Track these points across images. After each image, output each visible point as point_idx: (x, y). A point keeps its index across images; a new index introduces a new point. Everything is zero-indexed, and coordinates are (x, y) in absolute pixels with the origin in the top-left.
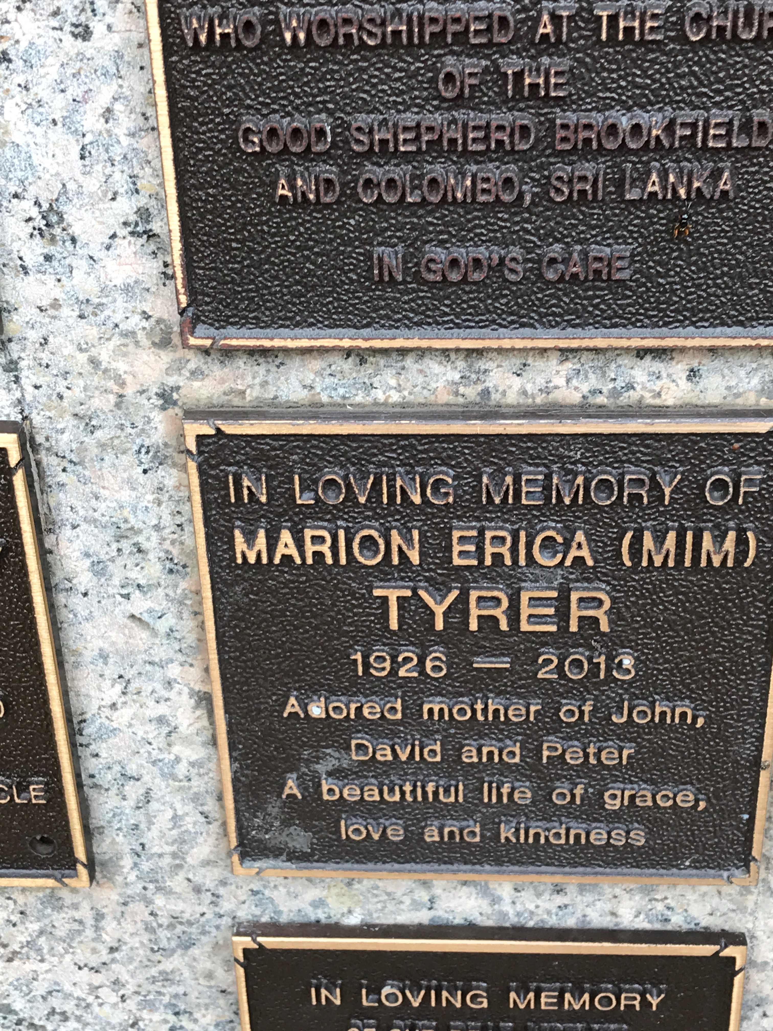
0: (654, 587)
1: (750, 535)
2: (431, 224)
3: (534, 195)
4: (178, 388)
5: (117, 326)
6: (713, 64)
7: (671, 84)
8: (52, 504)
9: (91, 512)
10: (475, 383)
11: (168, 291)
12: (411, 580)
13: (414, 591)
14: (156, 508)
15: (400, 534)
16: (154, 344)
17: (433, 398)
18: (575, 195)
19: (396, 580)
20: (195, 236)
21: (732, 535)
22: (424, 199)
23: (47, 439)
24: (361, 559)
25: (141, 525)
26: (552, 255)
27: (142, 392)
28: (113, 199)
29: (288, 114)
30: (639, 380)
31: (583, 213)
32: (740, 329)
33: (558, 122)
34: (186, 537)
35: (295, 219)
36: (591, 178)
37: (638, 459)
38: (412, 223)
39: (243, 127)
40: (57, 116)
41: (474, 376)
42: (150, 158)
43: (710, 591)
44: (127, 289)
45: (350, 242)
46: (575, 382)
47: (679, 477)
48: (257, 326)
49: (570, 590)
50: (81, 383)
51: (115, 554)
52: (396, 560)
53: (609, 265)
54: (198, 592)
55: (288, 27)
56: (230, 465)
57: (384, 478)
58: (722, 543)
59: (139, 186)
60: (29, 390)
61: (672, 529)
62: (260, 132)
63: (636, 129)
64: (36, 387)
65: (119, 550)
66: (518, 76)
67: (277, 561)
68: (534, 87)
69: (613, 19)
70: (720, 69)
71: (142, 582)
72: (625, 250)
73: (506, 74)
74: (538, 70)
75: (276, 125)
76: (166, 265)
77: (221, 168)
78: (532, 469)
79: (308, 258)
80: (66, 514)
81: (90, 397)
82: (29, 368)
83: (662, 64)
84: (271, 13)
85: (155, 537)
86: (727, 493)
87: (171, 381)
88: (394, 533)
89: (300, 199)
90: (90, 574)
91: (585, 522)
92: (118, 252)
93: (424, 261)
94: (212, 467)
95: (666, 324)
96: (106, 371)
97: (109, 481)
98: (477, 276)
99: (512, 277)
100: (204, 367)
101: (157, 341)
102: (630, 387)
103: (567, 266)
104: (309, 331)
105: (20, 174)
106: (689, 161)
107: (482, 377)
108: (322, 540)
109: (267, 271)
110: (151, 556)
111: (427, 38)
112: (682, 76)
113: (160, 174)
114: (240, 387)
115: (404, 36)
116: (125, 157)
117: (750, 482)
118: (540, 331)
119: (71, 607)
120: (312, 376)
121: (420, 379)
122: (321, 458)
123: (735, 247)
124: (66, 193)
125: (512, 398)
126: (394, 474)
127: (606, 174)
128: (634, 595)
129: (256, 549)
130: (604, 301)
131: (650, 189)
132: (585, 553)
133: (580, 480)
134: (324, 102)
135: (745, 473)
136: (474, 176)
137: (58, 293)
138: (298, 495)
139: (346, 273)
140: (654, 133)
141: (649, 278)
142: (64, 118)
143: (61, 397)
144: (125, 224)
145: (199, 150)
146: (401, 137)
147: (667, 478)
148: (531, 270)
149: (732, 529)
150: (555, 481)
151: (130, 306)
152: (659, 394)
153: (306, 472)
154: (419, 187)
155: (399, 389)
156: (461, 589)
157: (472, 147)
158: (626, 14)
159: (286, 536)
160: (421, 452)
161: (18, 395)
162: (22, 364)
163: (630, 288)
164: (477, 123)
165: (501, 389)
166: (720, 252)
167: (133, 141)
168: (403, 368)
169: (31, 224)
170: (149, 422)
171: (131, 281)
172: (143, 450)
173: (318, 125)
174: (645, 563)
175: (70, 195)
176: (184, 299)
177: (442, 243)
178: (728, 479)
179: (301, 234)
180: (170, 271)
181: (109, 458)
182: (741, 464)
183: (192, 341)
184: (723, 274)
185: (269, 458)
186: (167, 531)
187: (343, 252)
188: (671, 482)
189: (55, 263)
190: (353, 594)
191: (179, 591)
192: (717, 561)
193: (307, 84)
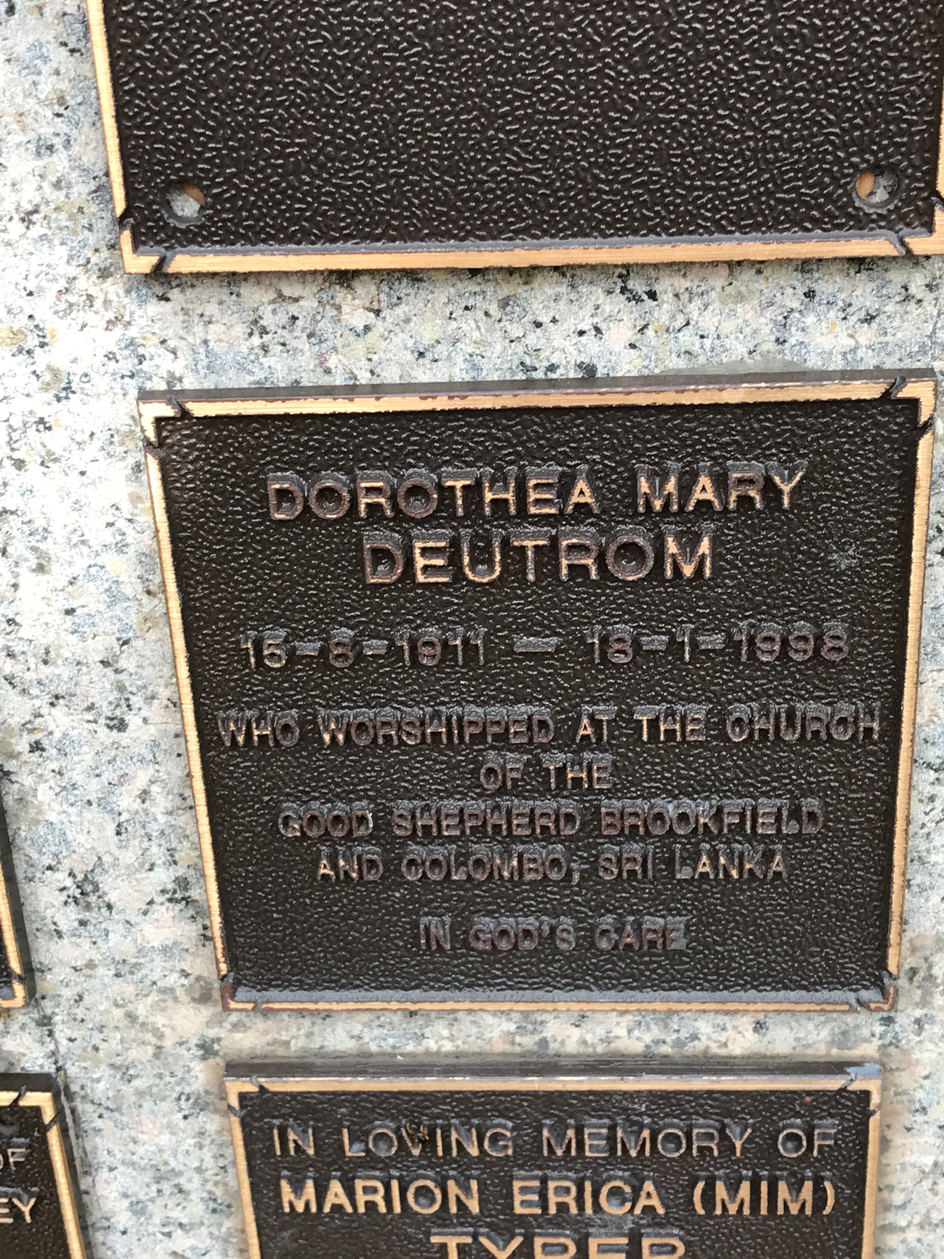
0: (731, 1231)
1: (828, 1185)
2: (478, 896)
3: (582, 872)
4: (219, 1040)
5: (154, 983)
6: (758, 758)
7: (717, 776)
8: (88, 1148)
9: (129, 1156)
10: (532, 1033)
11: (208, 951)
12: (471, 1225)
13: (475, 1236)
14: (197, 1152)
15: (458, 1183)
16: (194, 1000)
17: (488, 1048)
18: (625, 875)
19: (455, 1226)
20: (236, 907)
21: (808, 1186)
22: (469, 876)
23: (82, 1088)
24: (416, 1208)
25: (182, 1168)
26: (604, 927)
27: (181, 1044)
28: (151, 869)
29: (329, 801)
30: (703, 1030)
31: (634, 887)
32: (804, 992)
33: (603, 810)
34: (230, 1179)
35: (338, 892)
36: (640, 859)
37: (706, 1111)
38: (457, 895)
39: (283, 815)
40: (93, 797)
41: (530, 1027)
42: (188, 832)
43: (791, 1235)
44: (166, 951)
45: (396, 912)
46: (636, 1033)
47: (749, 1131)
48: (301, 988)
49: (641, 1235)
50: (118, 1036)
51: (154, 1194)
52: (453, 1209)
53: (664, 936)
54: (243, 1231)
55: (327, 728)
56: (276, 1117)
57: (439, 1131)
58: (799, 1191)
59: (177, 857)
60: (65, 1042)
61: (746, 1178)
62: (300, 818)
63: (683, 817)
64: (71, 1040)
65: (159, 1191)
66: (561, 772)
67: (327, 1209)
68: (577, 781)
69: (654, 724)
70: (766, 763)
71: (184, 1221)
72: (679, 922)
73: (548, 770)
74: (580, 764)
75: (316, 813)
76: (205, 928)
77: (260, 848)
78: (594, 1121)
79: (352, 928)
80: (103, 1157)
81: (127, 1049)
82: (63, 1022)
83: (706, 758)
84: (309, 714)
85: (197, 1180)
86: (800, 1146)
87: (212, 1033)
88: (451, 1184)
89: (342, 877)
90: (129, 1214)
91: (654, 1170)
92: (155, 916)
93: (472, 932)
94: (256, 1120)
95: (726, 988)
96: (143, 1025)
97: (148, 1125)
98: (527, 945)
99: (564, 946)
100: (246, 1020)
101: (197, 996)
102: (694, 1037)
103: (621, 937)
104: (355, 993)
105: (53, 849)
106: (739, 842)
107: (539, 1028)
108: (375, 1190)
109: (310, 938)
110: (193, 1196)
111: (467, 739)
112: (728, 769)
113: (198, 848)
114: (284, 1038)
115: (444, 737)
116: (162, 833)
117: (824, 1136)
118: (596, 993)
119: (109, 1244)
120: (360, 1027)
121: (474, 1030)
122: (372, 1111)
123: (792, 918)
124: (101, 864)
125: (572, 1047)
126: (450, 1126)
127: (655, 853)
128: (709, 1238)
129: (304, 1199)
130: (660, 966)
131: (701, 869)
132: (655, 1202)
133: (646, 1133)
134: (365, 790)
135: (819, 1127)
136: (520, 856)
137: (94, 955)
138: (347, 1147)
139: (392, 940)
140: (702, 820)
141: (707, 946)
142: (100, 799)
143: (96, 1049)
144: (163, 892)
145: (239, 833)
146: (444, 823)
147: (738, 1130)
148: (584, 937)
149: (809, 1179)
150: (620, 1134)
151: (168, 965)
152: (725, 1045)
153: (356, 1124)
154: (465, 864)
155: (452, 1039)
156: (525, 1235)
157: (517, 832)
158: (666, 717)
159: (336, 1187)
160: (477, 1104)
161: (52, 1047)
162: (57, 1019)
163: (687, 955)
164: (521, 810)
165: (559, 1039)
166: (777, 924)
167: (170, 818)
168: (456, 1019)
169: (65, 893)
170: (189, 1071)
171: (169, 943)
172: (183, 1098)
173: (359, 813)
174: (718, 1211)
175: (106, 867)
176: (224, 967)
177: (490, 913)
178: (800, 1133)
179: (344, 905)
180: (208, 933)
181: (147, 1105)
182: (813, 1117)
183: (233, 1005)
184: (782, 943)
185: (316, 1111)
186: (210, 1173)
187: (389, 921)
188: (742, 1134)
189: (90, 928)
190: (408, 1237)
191: (224, 1230)
192: (794, 1209)
193: (347, 775)
